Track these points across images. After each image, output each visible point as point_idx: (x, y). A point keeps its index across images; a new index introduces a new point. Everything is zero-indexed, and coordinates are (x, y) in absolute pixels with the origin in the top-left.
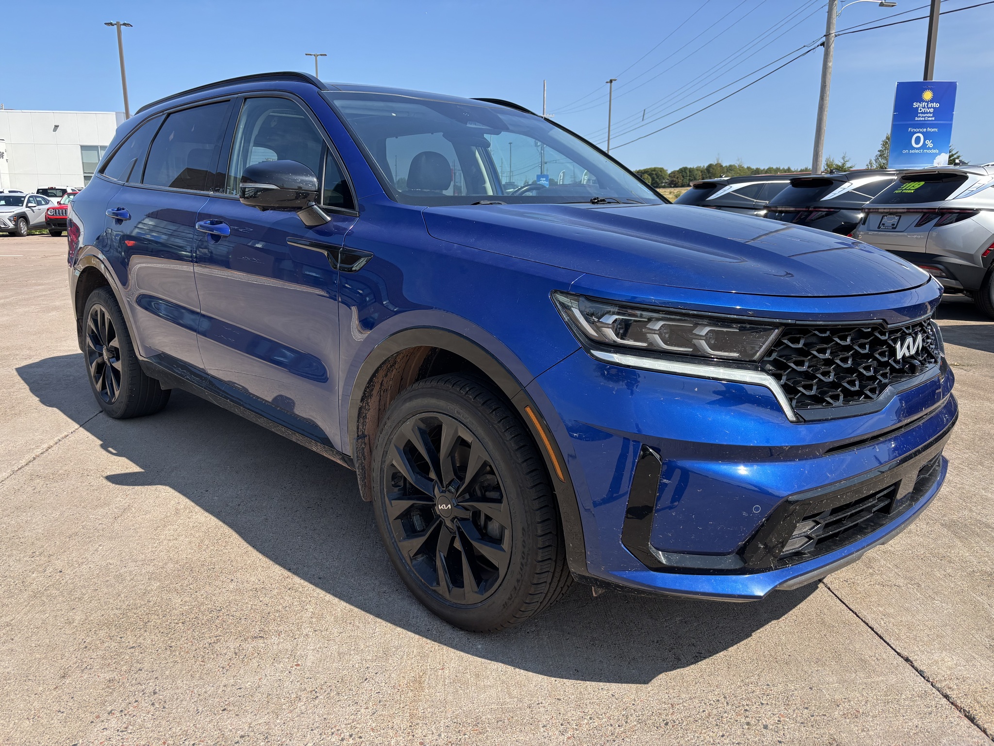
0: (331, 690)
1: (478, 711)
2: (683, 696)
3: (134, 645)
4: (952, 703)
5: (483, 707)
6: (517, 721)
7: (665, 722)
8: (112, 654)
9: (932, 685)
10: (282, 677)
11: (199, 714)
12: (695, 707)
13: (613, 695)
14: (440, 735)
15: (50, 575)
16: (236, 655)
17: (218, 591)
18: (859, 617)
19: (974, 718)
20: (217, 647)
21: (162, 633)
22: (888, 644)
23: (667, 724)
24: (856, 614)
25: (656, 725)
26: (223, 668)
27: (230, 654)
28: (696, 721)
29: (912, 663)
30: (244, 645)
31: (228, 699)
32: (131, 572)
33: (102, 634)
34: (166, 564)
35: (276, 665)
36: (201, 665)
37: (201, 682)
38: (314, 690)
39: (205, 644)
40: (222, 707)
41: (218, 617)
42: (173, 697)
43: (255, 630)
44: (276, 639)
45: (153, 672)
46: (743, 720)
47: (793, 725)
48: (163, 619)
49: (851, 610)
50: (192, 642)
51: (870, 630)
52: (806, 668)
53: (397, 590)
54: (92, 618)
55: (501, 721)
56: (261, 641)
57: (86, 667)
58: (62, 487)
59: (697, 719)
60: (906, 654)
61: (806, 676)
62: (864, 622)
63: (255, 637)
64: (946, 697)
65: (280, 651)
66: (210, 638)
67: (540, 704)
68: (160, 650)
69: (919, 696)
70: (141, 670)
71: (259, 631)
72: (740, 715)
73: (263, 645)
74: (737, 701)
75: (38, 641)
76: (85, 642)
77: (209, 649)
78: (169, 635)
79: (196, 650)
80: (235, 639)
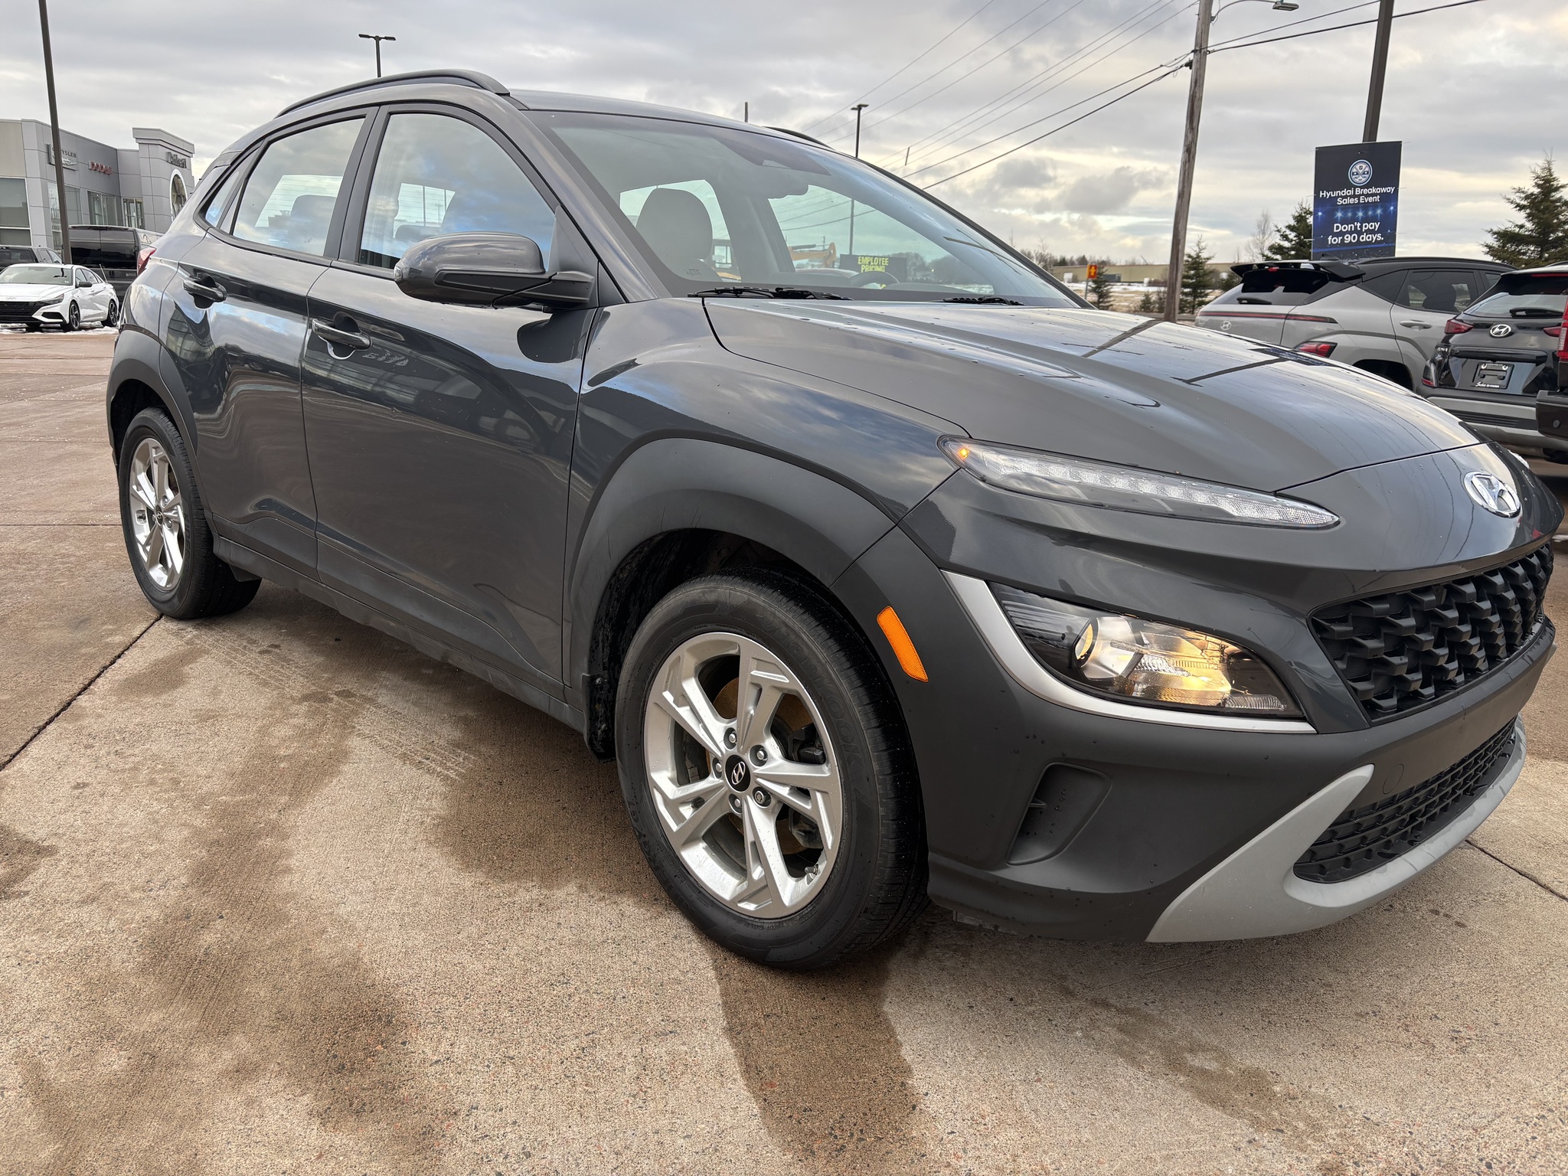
0: (862, 1131)
2: (1483, 1111)
7: (1484, 1162)
12: (1515, 1131)
16: (645, 1070)
20: (600, 1055)
23: (1489, 1166)
27: (632, 1070)
28: (1535, 1157)
30: (651, 1050)
31: (678, 1158)
34: (419, 896)
35: (731, 1086)
37: (606, 1128)
39: (575, 1050)
41: (570, 996)
42: (568, 1160)
43: (654, 1019)
45: (501, 1110)
59: (1533, 1154)
66: (577, 1037)
68: (492, 1065)
73: (686, 1048)
76: (335, 1056)
77: (587, 1058)
78: (496, 1035)
79: (562, 1063)
80: (625, 1038)
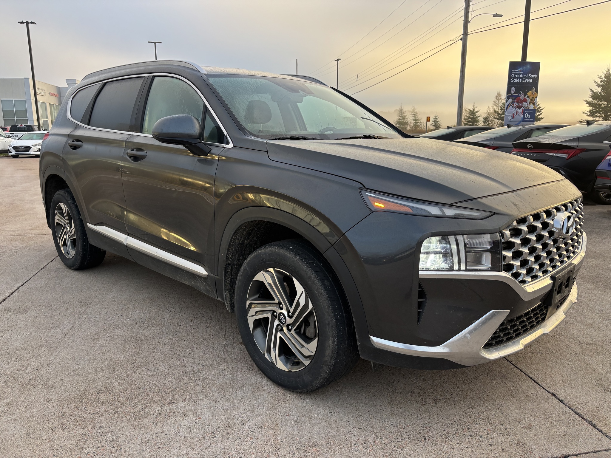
0: (223, 432)
1: (314, 438)
2: (432, 422)
3: (94, 412)
4: (581, 417)
5: (317, 436)
6: (338, 443)
7: (424, 438)
8: (81, 419)
9: (569, 408)
10: (191, 426)
11: (144, 451)
12: (439, 428)
13: (391, 425)
14: (294, 454)
15: (30, 372)
16: (160, 414)
17: (140, 376)
18: (522, 372)
19: (594, 424)
20: (147, 410)
21: (110, 404)
22: (541, 386)
24: (520, 370)
25: (419, 440)
26: (154, 423)
27: (156, 414)
29: (556, 396)
30: (164, 408)
31: (161, 441)
32: (82, 368)
33: (71, 406)
34: (104, 362)
35: (186, 419)
36: (139, 422)
37: (141, 432)
38: (213, 432)
39: (139, 409)
40: (158, 446)
41: (144, 392)
42: (126, 442)
43: (169, 399)
44: (183, 403)
45: (109, 428)
46: (468, 434)
47: (496, 435)
48: (109, 395)
49: (517, 368)
50: (130, 408)
51: (529, 378)
52: (497, 402)
53: (252, 370)
54: (63, 397)
55: (329, 443)
56: (174, 405)
57: (66, 427)
58: (26, 317)
59: (442, 435)
60: (552, 391)
61: (499, 406)
62: (526, 374)
63: (170, 403)
64: (578, 414)
65: (187, 411)
66: (142, 405)
67: (350, 432)
68: (111, 414)
69: (563, 415)
70: (102, 427)
71: (172, 399)
72: (465, 431)
73: (176, 407)
74: (463, 423)
75: (31, 413)
76: (62, 412)
77: (142, 411)
78: (115, 405)
79: (134, 413)
80: (157, 405)
